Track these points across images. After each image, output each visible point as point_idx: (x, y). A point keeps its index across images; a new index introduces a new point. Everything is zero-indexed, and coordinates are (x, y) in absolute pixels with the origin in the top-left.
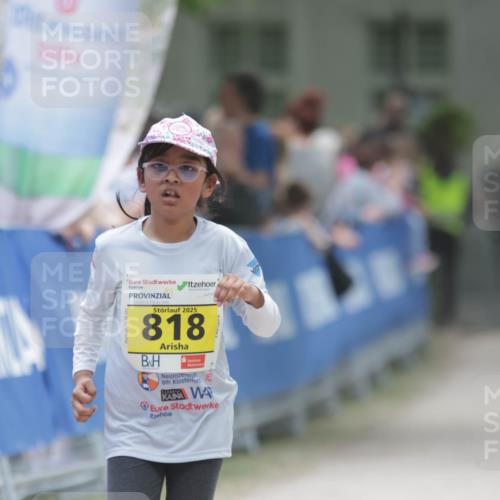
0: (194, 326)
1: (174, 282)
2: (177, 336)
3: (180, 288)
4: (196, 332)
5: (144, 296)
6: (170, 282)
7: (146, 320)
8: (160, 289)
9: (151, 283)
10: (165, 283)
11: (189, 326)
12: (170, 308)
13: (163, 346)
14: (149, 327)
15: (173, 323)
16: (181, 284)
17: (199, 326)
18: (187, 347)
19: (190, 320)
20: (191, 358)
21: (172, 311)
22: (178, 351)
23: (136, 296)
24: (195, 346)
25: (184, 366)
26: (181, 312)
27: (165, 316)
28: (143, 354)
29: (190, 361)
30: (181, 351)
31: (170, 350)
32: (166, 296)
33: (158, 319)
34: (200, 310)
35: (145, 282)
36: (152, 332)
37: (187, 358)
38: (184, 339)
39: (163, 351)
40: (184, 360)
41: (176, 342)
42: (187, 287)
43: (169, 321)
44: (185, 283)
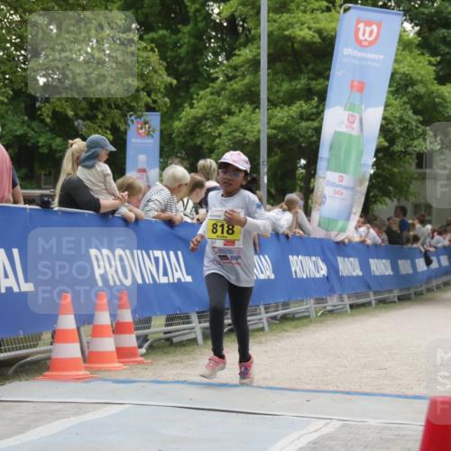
2: (222, 233)
4: (230, 232)
17: (232, 229)
24: (230, 237)
25: (225, 245)
27: (219, 224)
38: (225, 234)
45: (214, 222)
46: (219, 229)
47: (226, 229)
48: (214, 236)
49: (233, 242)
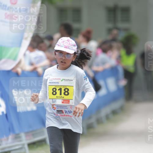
0: (66, 92)
1: (60, 79)
2: (61, 94)
3: (62, 81)
4: (66, 93)
5: (53, 83)
6: (59, 79)
7: (53, 89)
8: (57, 81)
9: (54, 79)
10: (58, 79)
11: (64, 92)
12: (59, 86)
13: (57, 97)
14: (54, 91)
15: (60, 90)
16: (62, 80)
17: (67, 92)
18: (64, 97)
19: (65, 90)
20: (65, 100)
21: (59, 87)
22: (61, 98)
23: (50, 83)
26: (62, 87)
27: (58, 88)
28: (53, 99)
29: (64, 101)
30: (62, 98)
31: (59, 98)
32: (58, 83)
33: (56, 89)
34: (67, 87)
35: (53, 79)
36: (54, 93)
37: (64, 100)
39: (57, 98)
40: (63, 101)
41: (60, 96)
42: (64, 80)
43: (59, 90)
44: (63, 79)
45: (54, 87)
46: (58, 92)
47: (63, 91)
48: (55, 97)
49: (68, 101)
